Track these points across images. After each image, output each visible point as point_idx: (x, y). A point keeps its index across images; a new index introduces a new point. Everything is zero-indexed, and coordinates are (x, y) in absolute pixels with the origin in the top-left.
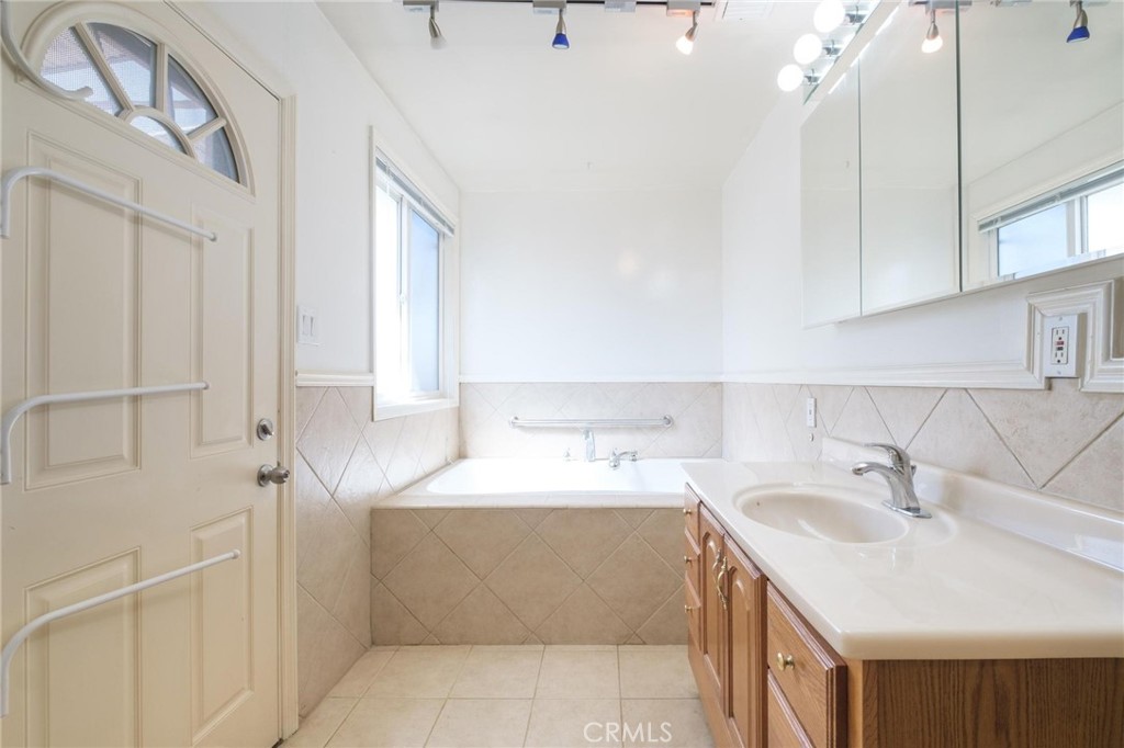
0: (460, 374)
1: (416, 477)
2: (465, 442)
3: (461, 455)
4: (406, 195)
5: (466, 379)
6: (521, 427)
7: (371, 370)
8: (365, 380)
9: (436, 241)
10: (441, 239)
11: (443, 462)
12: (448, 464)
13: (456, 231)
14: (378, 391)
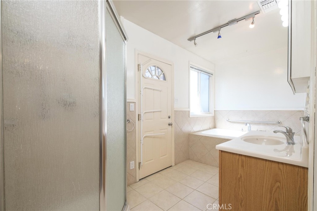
0: (215, 108)
1: (200, 130)
2: (216, 124)
3: (215, 127)
4: (199, 71)
5: (216, 109)
6: (230, 122)
7: (189, 108)
8: (188, 110)
9: (208, 78)
10: (210, 77)
11: (209, 128)
12: (210, 129)
13: (214, 74)
14: (191, 112)
